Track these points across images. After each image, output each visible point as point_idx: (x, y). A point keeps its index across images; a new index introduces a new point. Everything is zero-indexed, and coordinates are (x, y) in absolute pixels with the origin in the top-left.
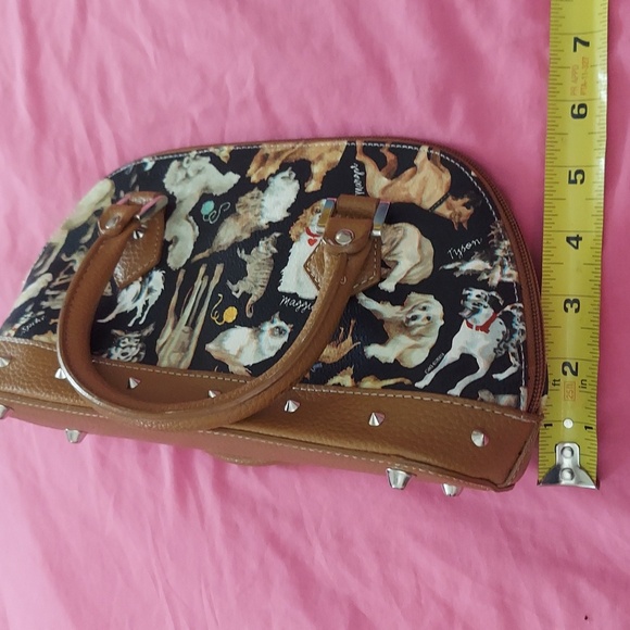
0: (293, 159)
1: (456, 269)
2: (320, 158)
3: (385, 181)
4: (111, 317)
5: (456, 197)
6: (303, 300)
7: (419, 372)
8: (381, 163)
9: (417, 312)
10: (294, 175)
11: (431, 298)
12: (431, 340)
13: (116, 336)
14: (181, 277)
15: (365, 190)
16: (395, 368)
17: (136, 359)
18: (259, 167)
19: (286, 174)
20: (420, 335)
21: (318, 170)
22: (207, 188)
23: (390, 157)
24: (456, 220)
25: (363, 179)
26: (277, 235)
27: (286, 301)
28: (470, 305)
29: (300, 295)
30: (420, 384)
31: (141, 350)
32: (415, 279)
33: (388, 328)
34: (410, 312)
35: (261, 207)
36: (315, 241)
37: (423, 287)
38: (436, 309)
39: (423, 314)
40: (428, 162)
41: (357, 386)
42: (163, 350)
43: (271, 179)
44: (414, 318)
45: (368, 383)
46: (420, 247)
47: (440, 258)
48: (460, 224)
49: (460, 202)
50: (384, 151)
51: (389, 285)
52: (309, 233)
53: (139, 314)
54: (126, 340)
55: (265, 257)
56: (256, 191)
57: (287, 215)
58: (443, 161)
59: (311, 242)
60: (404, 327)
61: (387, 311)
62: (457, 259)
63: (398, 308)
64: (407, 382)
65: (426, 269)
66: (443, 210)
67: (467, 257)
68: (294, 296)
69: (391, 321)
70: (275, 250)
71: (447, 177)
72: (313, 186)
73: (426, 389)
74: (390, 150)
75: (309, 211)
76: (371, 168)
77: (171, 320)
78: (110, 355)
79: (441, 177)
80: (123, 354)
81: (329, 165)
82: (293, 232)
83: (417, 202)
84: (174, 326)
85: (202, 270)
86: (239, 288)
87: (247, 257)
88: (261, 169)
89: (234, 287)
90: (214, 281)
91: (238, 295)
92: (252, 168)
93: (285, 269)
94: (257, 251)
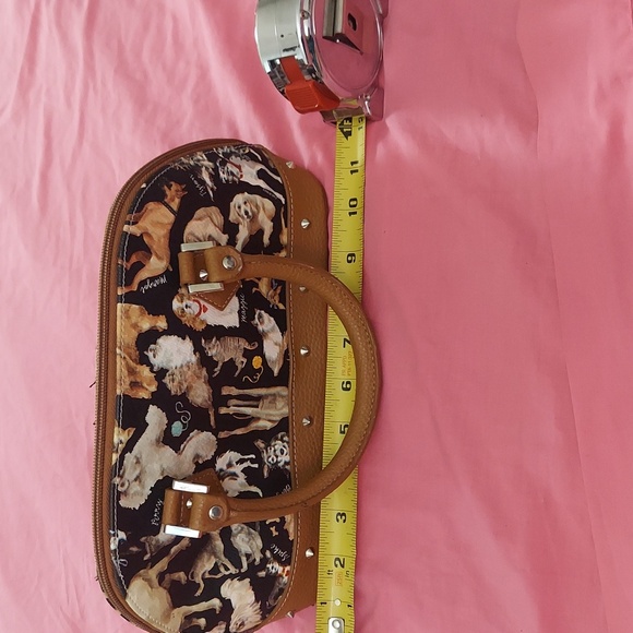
0: (135, 353)
1: (212, 189)
2: (135, 326)
3: (153, 259)
4: (254, 489)
5: (165, 195)
6: (241, 305)
7: (276, 202)
8: (139, 266)
9: (243, 212)
10: (152, 346)
11: (232, 204)
12: (258, 198)
13: (270, 471)
14: (223, 435)
15: (161, 275)
16: (276, 220)
17: (286, 438)
18: (143, 387)
19: (150, 354)
20: (257, 206)
22: (158, 441)
23: (134, 259)
24: (181, 194)
25: (152, 279)
26: (203, 341)
27: (244, 318)
28: (231, 178)
29: (238, 308)
30: (283, 200)
31: (277, 439)
32: (219, 219)
33: (256, 228)
34: (243, 218)
35: (182, 366)
36: (204, 306)
37: (225, 212)
38: (239, 199)
39: (243, 207)
40: (140, 224)
41: (286, 246)
42: (274, 419)
43: (155, 369)
44: (246, 213)
45: (284, 239)
46: (199, 219)
47: (206, 202)
48: (183, 190)
49: (168, 192)
50: (129, 266)
51: (224, 239)
52: (200, 313)
53: (245, 465)
54: (270, 459)
55: (219, 346)
56: (167, 380)
57: (188, 338)
58: (139, 210)
59: (205, 310)
60: (253, 218)
61: (243, 234)
62: (206, 190)
63: (240, 227)
64: (283, 210)
65: (214, 210)
66: (175, 205)
67: (203, 182)
68: (240, 312)
69: (250, 230)
70: (214, 340)
71: (151, 205)
72: (162, 323)
73: (285, 197)
74: (127, 261)
75: (183, 319)
76: (143, 275)
77: (254, 426)
78: (286, 463)
79: (151, 210)
80: (282, 453)
81: (142, 314)
82: (200, 327)
83: (170, 227)
84: (259, 419)
85: (223, 411)
86: (241, 361)
87: (220, 364)
88: (145, 385)
89: (240, 367)
90: (234, 391)
91: (245, 361)
92: (144, 395)
93: (226, 326)
94: (216, 356)
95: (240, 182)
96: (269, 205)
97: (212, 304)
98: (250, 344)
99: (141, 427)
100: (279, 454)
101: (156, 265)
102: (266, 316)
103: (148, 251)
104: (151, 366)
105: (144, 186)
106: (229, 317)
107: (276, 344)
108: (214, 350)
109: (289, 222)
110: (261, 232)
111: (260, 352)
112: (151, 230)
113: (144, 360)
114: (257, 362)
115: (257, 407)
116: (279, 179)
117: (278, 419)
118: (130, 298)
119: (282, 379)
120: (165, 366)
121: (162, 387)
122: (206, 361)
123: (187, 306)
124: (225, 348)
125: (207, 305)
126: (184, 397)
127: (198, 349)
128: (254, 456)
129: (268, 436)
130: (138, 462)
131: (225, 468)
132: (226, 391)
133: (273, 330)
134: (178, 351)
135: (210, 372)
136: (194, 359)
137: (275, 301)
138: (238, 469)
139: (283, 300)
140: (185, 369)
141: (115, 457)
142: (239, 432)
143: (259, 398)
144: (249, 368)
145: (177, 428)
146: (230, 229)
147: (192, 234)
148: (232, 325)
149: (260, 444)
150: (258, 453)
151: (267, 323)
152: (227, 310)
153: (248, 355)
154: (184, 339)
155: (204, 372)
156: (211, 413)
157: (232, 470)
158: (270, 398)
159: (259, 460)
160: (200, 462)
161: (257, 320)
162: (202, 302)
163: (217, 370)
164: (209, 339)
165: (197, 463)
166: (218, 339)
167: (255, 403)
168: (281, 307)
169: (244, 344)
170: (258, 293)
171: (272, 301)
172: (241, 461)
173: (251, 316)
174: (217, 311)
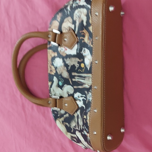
0: (51, 63)
1: (69, 11)
2: (51, 55)
4: (84, 106)
11: (74, 14)
12: (82, 9)
19: (54, 63)
20: (81, 12)
28: (76, 5)
29: (77, 48)
30: (90, 7)
31: (90, 91)
32: (71, 20)
41: (91, 24)
46: (66, 22)
49: (58, 16)
51: (73, 26)
52: (65, 51)
54: (88, 98)
56: (57, 70)
63: (77, 21)
65: (69, 18)
69: (79, 21)
71: (54, 21)
72: (56, 54)
75: (61, 53)
78: (91, 100)
80: (91, 97)
81: (52, 52)
82: (65, 55)
83: (58, 27)
84: (85, 84)
85: (74, 80)
86: (77, 65)
87: (70, 66)
88: (53, 71)
89: (77, 67)
90: (76, 74)
91: (78, 65)
92: (53, 73)
93: (72, 54)
94: (69, 63)
96: (85, 11)
107: (89, 59)
108: (68, 62)
114: (82, 65)
115: (85, 80)
117: (90, 85)
119: (90, 72)
120: (57, 66)
122: (66, 65)
123: (62, 49)
124: (71, 61)
128: (85, 96)
130: (54, 91)
131: (77, 97)
132: (73, 74)
133: (88, 55)
135: (67, 68)
136: (62, 64)
137: (90, 45)
140: (61, 67)
142: (80, 87)
143: (85, 77)
144: (80, 67)
146: (74, 22)
147: (64, 27)
149: (86, 92)
151: (86, 52)
152: (73, 49)
154: (60, 58)
155: (66, 68)
156: (70, 80)
157: (79, 98)
158: (88, 78)
160: (69, 94)
161: (83, 52)
162: (66, 48)
163: (69, 68)
164: (66, 58)
165: (68, 94)
166: (69, 58)
167: (84, 78)
168: (92, 46)
169: (78, 60)
173: (81, 50)
174: (70, 50)
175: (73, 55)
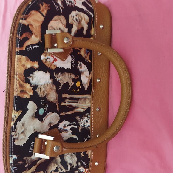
0: (23, 78)
1: (62, 8)
2: (24, 66)
3: (33, 36)
4: (75, 136)
5: (40, 8)
6: (72, 59)
7: (90, 16)
8: (26, 39)
9: (75, 19)
10: (31, 75)
11: (70, 15)
12: (82, 14)
13: (82, 129)
14: (62, 114)
15: (37, 44)
16: (89, 24)
17: (89, 116)
18: (26, 93)
19: (30, 79)
20: (81, 17)
21: (29, 65)
22: (33, 117)
23: (24, 36)
24: (48, 8)
25: (32, 45)
26: (55, 74)
27: (73, 65)
28: (70, 4)
29: (71, 61)
30: (93, 16)
31: (85, 116)
32: (64, 21)
33: (80, 27)
34: (75, 22)
35: (45, 84)
36: (56, 59)
37: (67, 18)
38: (73, 13)
39: (75, 17)
40: (28, 20)
41: (93, 36)
42: (84, 108)
43: (32, 85)
44: (77, 20)
45: (92, 32)
46: (55, 20)
47: (59, 13)
48: (49, 7)
49: (41, 7)
50: (22, 38)
51: (66, 30)
52: (53, 62)
53: (71, 126)
54: (82, 124)
55: (62, 76)
56: (37, 90)
57: (48, 72)
59: (56, 60)
60: (79, 22)
61: (75, 29)
62: (59, 8)
63: (74, 26)
64: (92, 20)
65: (62, 17)
66: (44, 13)
67: (58, 4)
68: (72, 63)
69: (78, 27)
70: (60, 74)
71: (33, 12)
72: (36, 65)
73: (94, 14)
75: (46, 64)
76: (28, 43)
77: (76, 110)
78: (89, 126)
79: (33, 14)
80: (87, 121)
81: (27, 61)
82: (53, 68)
83: (41, 23)
84: (78, 108)
85: (63, 104)
86: (71, 83)
87: (62, 84)
88: (27, 92)
89: (71, 86)
90: (68, 96)
91: (73, 83)
92: (26, 96)
93: (65, 68)
94: (60, 80)
95: (74, 6)
96: (87, 17)
97: (59, 58)
98: (75, 76)
99: (25, 110)
100: (86, 122)
101: (34, 39)
102: (83, 65)
103: (31, 33)
104: (31, 84)
105: (30, 3)
106: (67, 64)
107: (87, 77)
108: (60, 78)
109: (95, 25)
110: (82, 29)
111: (80, 80)
112: (32, 23)
113: (27, 81)
114: (78, 84)
115: (77, 103)
116: (91, 6)
117: (86, 108)
118: (22, 53)
119: (89, 92)
120: (37, 84)
121: (35, 93)
122: (56, 83)
123: (48, 58)
124: (65, 77)
125: (57, 58)
126: (45, 98)
127: (52, 77)
128: (75, 123)
129: (82, 115)
130: (23, 125)
131: (62, 128)
132: (64, 96)
133: (86, 71)
134: (43, 78)
135: (57, 87)
136: (50, 81)
137: (87, 59)
138: (68, 128)
139: (90, 59)
140: (46, 86)
141: (12, 123)
142: (69, 113)
143: (78, 99)
144: (74, 87)
145: (42, 111)
146: (69, 26)
147: (52, 27)
148: (68, 67)
149: (78, 118)
150: (77, 122)
151: (83, 68)
152: (66, 61)
153: (75, 81)
154: (46, 72)
155: (55, 87)
156: (57, 105)
157: (65, 129)
158: (83, 99)
159: (77, 124)
160: (52, 125)
161: (79, 66)
162: (55, 57)
163: (61, 87)
164: (57, 73)
165: (50, 126)
166: (61, 73)
167: (77, 101)
168: (90, 61)
169: (73, 76)
170: (80, 55)
171: (86, 59)
172: (70, 125)
173: (76, 64)
174: (61, 61)
175: (67, 69)
